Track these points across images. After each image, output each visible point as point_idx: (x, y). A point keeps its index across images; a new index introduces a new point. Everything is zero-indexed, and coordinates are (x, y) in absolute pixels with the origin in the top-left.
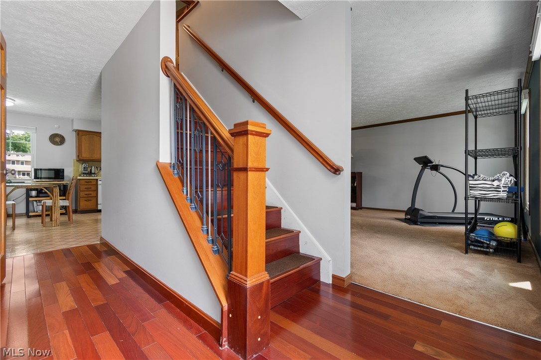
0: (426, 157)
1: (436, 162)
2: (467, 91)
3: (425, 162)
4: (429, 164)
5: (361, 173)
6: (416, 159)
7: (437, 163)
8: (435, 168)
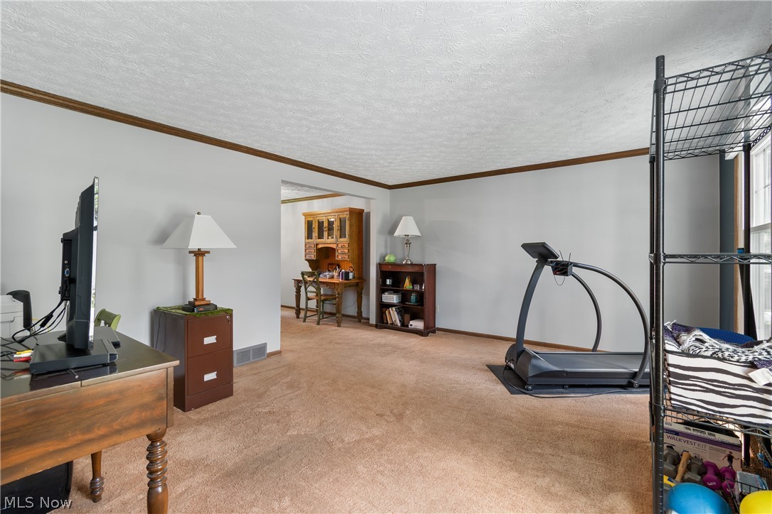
0: (543, 245)
1: (563, 257)
2: (660, 62)
3: (542, 254)
4: (549, 260)
5: (434, 266)
6: (528, 247)
7: (566, 259)
8: (562, 269)
